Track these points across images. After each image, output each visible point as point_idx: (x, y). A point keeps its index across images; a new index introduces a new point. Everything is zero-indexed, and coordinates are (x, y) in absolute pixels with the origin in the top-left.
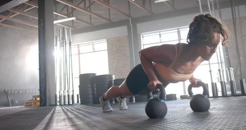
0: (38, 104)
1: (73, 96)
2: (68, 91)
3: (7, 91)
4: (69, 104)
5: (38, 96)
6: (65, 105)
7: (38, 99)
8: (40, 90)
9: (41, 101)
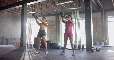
0: (20, 46)
1: (32, 44)
2: (30, 42)
3: (7, 38)
4: (30, 47)
5: (20, 43)
6: (29, 47)
7: (20, 44)
8: (21, 41)
9: (21, 45)
